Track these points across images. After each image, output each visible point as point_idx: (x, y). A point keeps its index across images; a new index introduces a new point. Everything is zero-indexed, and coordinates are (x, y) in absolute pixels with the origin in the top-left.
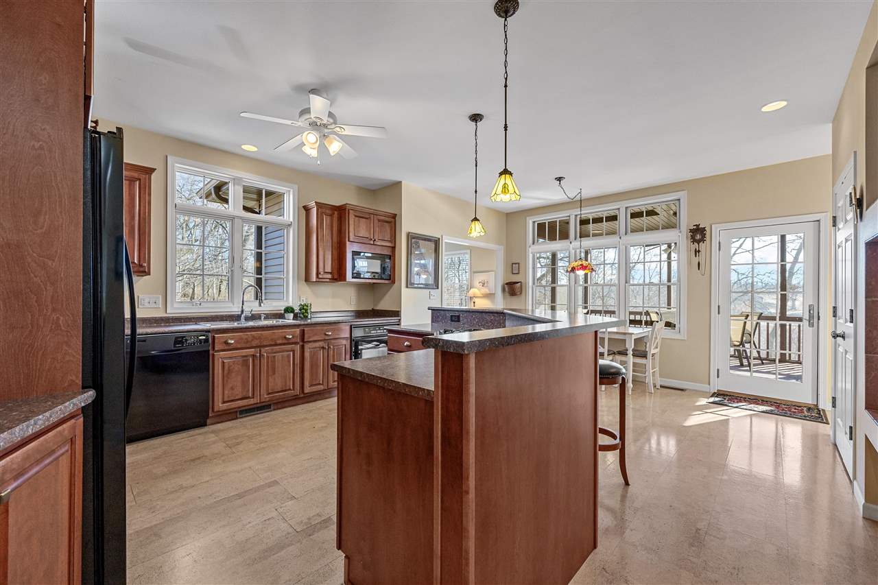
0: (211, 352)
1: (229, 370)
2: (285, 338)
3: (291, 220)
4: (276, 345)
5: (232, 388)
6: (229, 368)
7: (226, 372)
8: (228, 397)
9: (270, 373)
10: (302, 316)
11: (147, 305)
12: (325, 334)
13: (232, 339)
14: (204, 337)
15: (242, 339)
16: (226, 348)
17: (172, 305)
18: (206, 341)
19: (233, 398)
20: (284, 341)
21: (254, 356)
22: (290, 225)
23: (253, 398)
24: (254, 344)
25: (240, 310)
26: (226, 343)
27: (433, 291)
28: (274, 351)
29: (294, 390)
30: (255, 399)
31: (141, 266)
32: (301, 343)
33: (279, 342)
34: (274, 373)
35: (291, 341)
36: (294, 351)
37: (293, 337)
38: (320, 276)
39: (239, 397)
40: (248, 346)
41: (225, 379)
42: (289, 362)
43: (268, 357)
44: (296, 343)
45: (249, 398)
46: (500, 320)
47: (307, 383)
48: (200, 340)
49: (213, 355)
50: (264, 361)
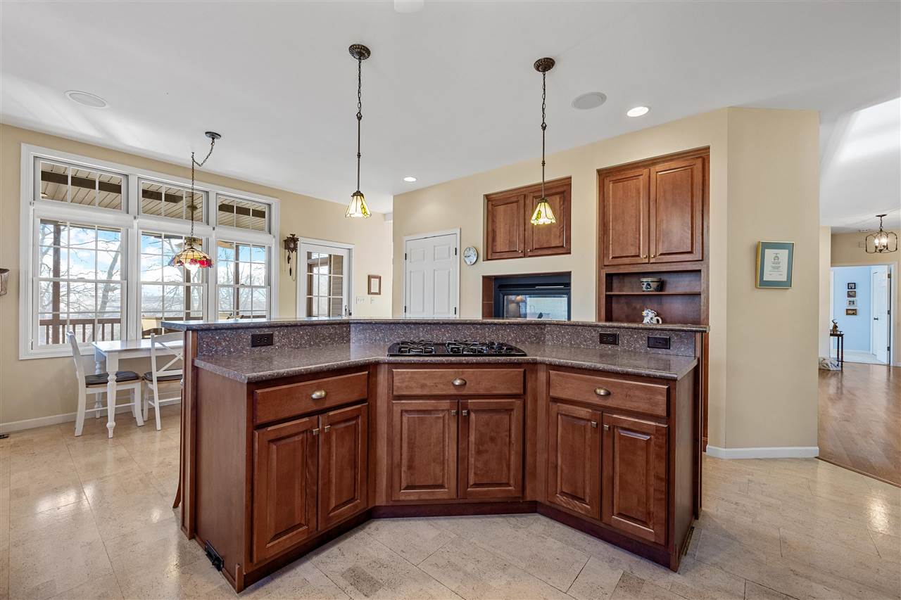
46: (343, 332)
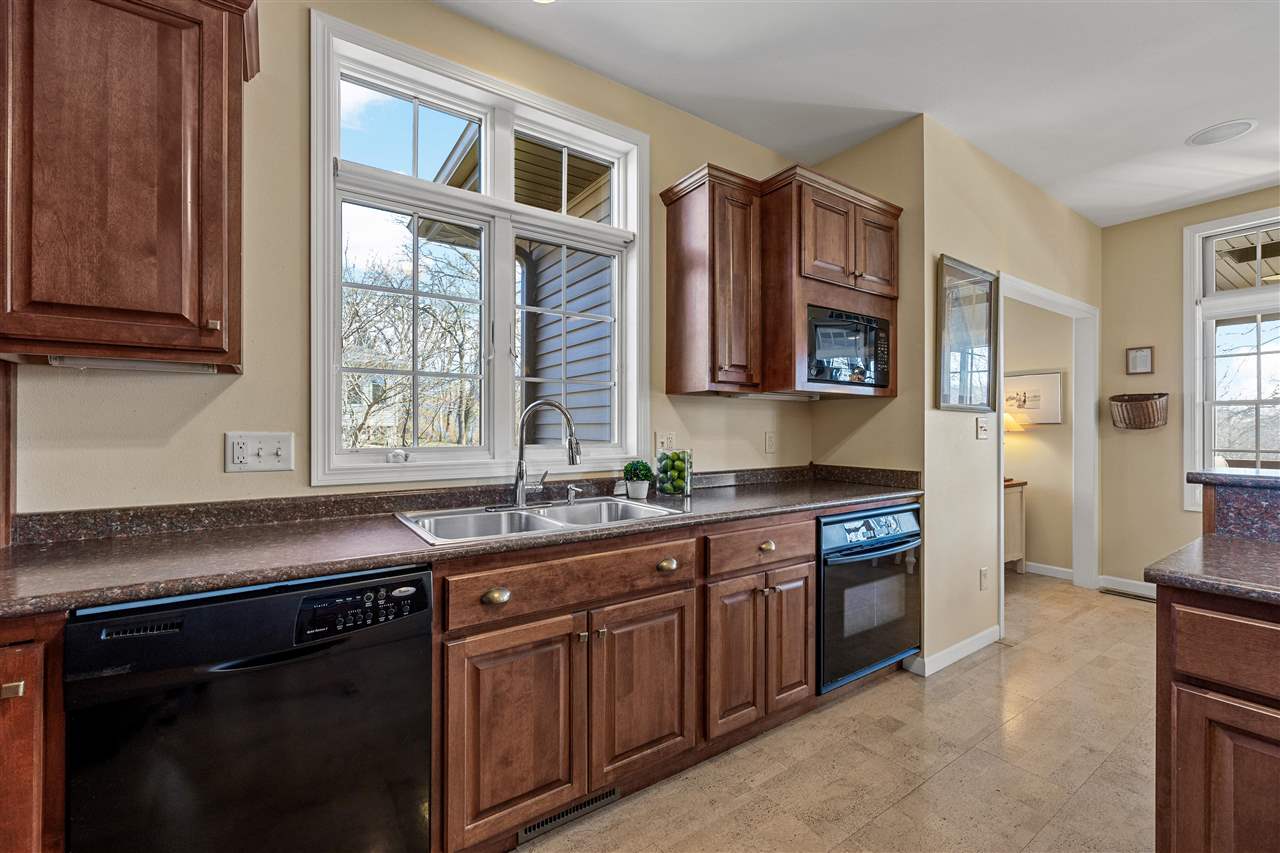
0: (437, 638)
1: (495, 697)
2: (659, 569)
3: (633, 227)
4: (635, 594)
5: (506, 762)
6: (494, 688)
7: (485, 703)
8: (494, 793)
9: (619, 689)
10: (668, 486)
11: (252, 462)
12: (761, 549)
13: (503, 587)
14: (412, 590)
15: (534, 583)
16: (486, 619)
17: (327, 457)
18: (419, 600)
19: (506, 795)
20: (658, 581)
21: (570, 639)
22: (628, 243)
23: (570, 781)
24: (572, 596)
25: (514, 472)
26: (485, 601)
27: (982, 418)
28: (630, 615)
29: (682, 735)
30: (576, 785)
31: (204, 329)
32: (699, 582)
33: (641, 584)
34: (630, 689)
35: (673, 579)
36: (681, 610)
37: (680, 565)
38: (721, 376)
39: (529, 785)
40: (553, 606)
41: (483, 730)
42: (670, 645)
43: (612, 637)
44: (684, 584)
45: (557, 783)
47: (715, 707)
48: (398, 600)
49: (443, 649)
50: (600, 654)
